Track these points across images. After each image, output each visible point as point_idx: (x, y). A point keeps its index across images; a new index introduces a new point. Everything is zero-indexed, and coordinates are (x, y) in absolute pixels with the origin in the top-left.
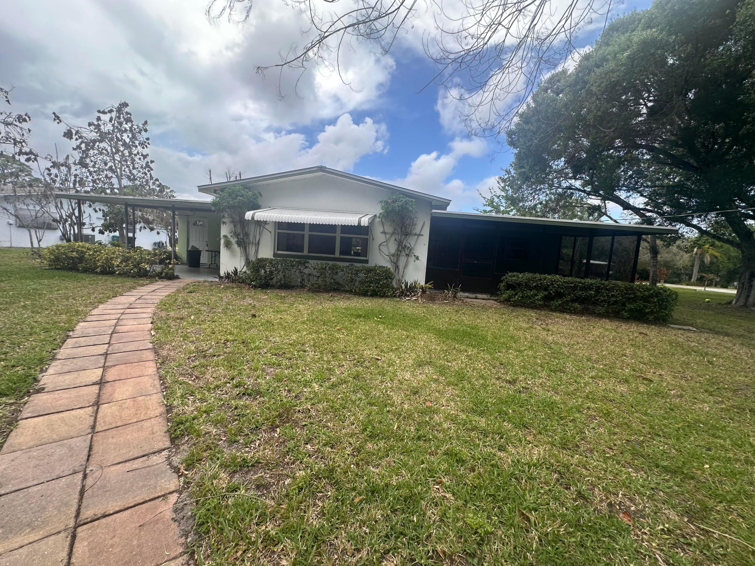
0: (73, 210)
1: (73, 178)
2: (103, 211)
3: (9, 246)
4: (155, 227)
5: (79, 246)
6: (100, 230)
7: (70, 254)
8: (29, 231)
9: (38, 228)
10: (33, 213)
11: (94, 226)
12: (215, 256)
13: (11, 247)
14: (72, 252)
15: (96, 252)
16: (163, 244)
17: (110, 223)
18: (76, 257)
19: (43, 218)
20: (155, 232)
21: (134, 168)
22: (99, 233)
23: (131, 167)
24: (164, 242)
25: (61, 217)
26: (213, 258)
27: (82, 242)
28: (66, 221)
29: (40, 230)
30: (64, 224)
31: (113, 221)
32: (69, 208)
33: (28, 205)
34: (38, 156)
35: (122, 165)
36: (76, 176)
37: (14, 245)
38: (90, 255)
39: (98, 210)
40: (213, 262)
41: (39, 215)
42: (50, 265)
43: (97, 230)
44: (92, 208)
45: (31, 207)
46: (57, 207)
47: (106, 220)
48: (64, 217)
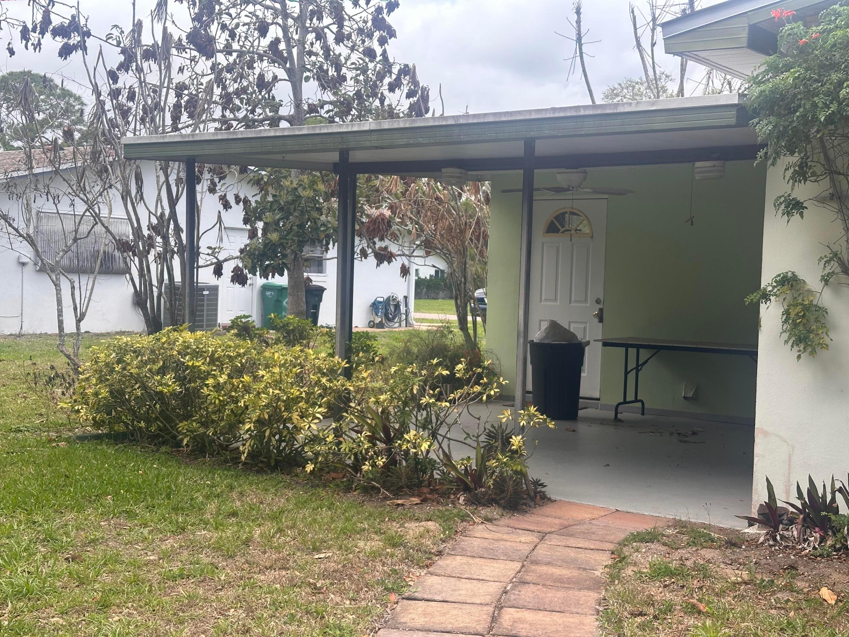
0: (173, 203)
1: (172, 99)
2: (246, 202)
3: (15, 330)
4: (394, 248)
5: (185, 350)
6: (236, 270)
7: (154, 382)
8: (57, 285)
9: (80, 271)
10: (69, 226)
11: (221, 257)
12: (638, 368)
13: (20, 335)
14: (162, 372)
15: (239, 372)
16: (397, 306)
17: (265, 245)
18: (173, 394)
19: (91, 238)
20: (397, 264)
21: (340, 38)
22: (233, 280)
23: (331, 38)
24: (401, 298)
25: (137, 231)
26: (632, 376)
27: (192, 330)
28: (150, 244)
29: (84, 279)
30: (143, 256)
31: (274, 236)
32: (159, 199)
33: (56, 200)
34: (88, 34)
35: (305, 31)
36: (180, 88)
37: (27, 329)
38: (218, 387)
39: (232, 201)
40: (630, 397)
41: (84, 228)
42: (97, 424)
43: (228, 269)
44: (217, 195)
45: (64, 207)
46: (125, 195)
47: (253, 234)
48: (146, 232)
